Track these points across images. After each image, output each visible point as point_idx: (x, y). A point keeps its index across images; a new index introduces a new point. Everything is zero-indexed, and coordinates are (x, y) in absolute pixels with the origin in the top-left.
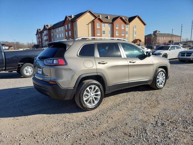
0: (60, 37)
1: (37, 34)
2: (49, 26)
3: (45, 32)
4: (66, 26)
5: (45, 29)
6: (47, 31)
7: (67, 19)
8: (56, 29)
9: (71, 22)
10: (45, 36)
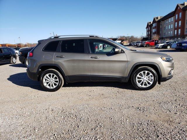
0: (169, 28)
1: (147, 28)
2: (159, 18)
3: (154, 25)
4: (177, 15)
5: (154, 21)
6: (156, 23)
7: (179, 8)
8: (166, 20)
9: (183, 11)
10: (153, 29)
